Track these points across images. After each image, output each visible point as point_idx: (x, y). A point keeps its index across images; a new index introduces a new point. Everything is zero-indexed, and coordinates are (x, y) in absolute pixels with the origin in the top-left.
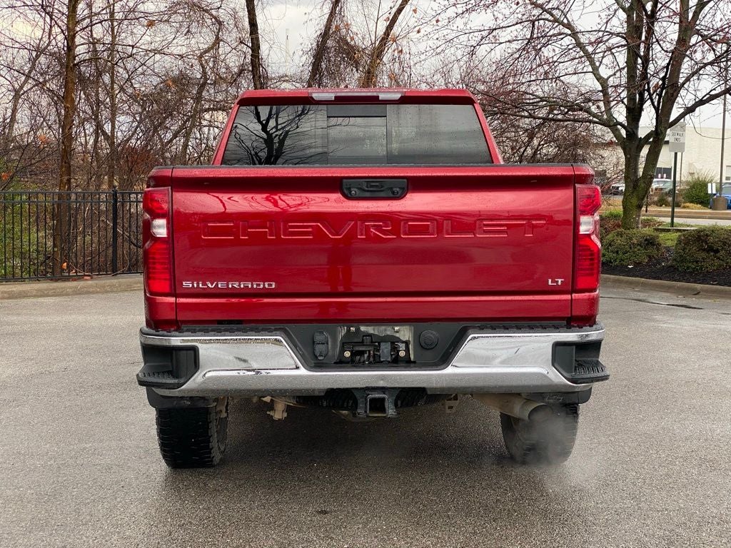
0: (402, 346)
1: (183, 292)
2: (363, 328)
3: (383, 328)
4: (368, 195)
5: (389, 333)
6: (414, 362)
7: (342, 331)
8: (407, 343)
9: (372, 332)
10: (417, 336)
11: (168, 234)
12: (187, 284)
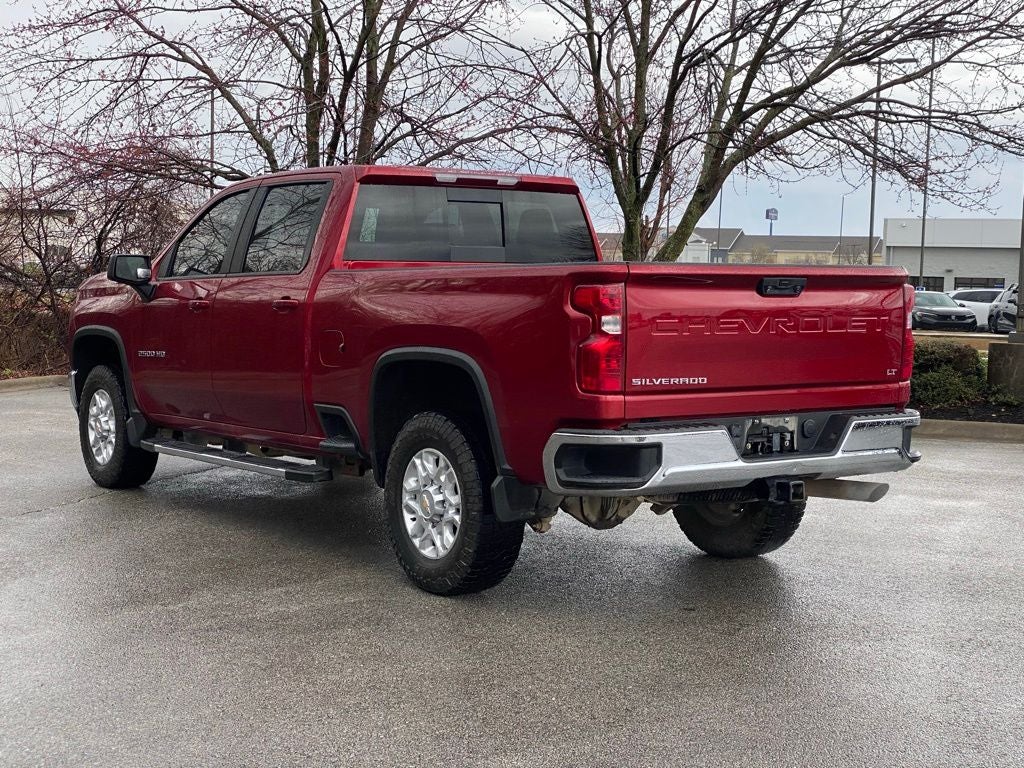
0: (788, 436)
1: (633, 389)
2: (763, 420)
3: (777, 419)
4: (777, 292)
5: (781, 424)
6: (797, 451)
7: (749, 424)
8: (792, 433)
9: (769, 423)
10: (801, 427)
11: (622, 330)
12: (636, 381)
